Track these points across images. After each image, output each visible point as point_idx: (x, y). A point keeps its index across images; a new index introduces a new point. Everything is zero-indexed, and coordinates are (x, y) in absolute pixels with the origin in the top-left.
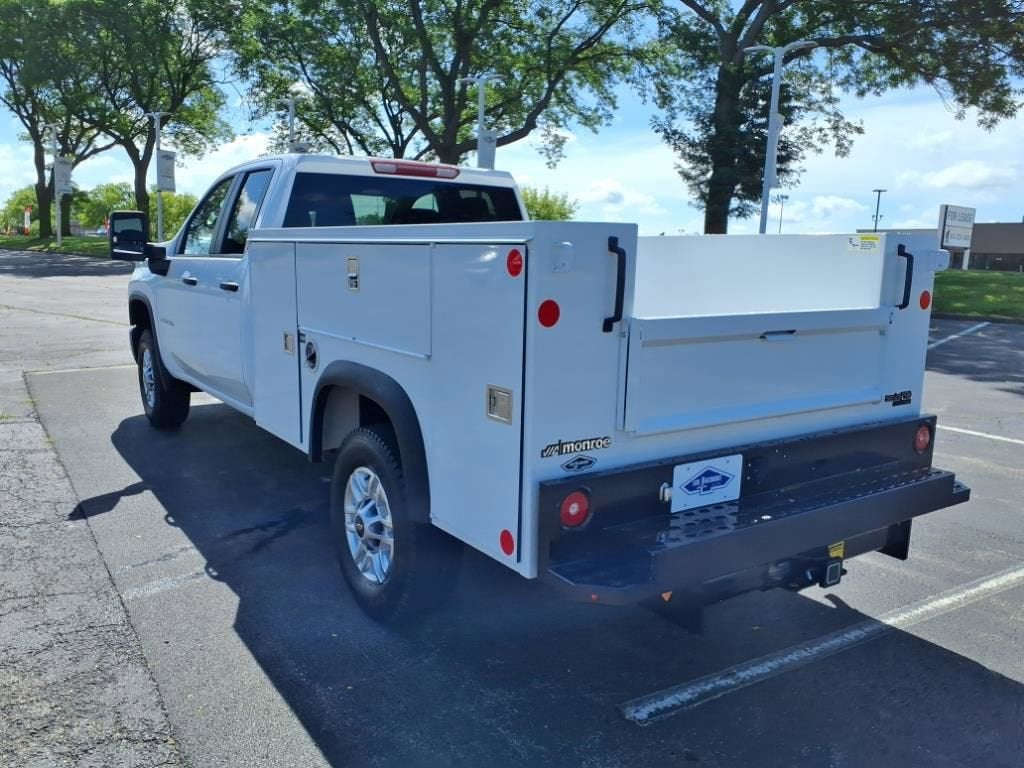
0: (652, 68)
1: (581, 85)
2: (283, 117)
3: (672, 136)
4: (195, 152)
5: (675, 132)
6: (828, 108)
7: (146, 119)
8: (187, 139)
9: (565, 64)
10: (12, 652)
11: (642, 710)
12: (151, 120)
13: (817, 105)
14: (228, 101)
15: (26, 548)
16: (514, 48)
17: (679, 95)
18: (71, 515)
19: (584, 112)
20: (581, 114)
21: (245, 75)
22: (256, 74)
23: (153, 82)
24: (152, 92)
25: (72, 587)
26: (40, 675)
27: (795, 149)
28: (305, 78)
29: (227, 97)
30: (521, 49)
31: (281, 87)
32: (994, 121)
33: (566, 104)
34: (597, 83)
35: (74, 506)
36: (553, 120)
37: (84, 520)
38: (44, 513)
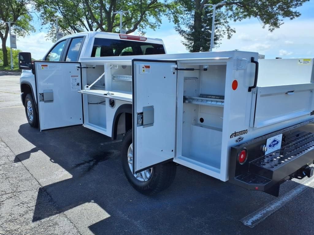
0: (172, 11)
1: (150, 16)
2: (52, 24)
3: (181, 32)
4: (22, 35)
5: (182, 31)
6: (225, 24)
7: (5, 24)
8: (19, 31)
9: (146, 9)
10: (13, 216)
11: (249, 221)
12: (7, 24)
13: (222, 24)
14: (33, 19)
15: (3, 174)
16: (128, 4)
17: (181, 20)
18: (14, 160)
19: (151, 24)
20: (150, 25)
21: (39, 10)
22: (43, 10)
23: (7, 12)
24: (7, 15)
25: (26, 188)
26: (28, 224)
27: (218, 37)
28: (60, 11)
29: (33, 17)
30: (130, 4)
31: (52, 14)
32: (273, 29)
33: (146, 21)
34: (155, 15)
35: (15, 157)
36: (141, 26)
37: (20, 162)
38: (4, 160)
